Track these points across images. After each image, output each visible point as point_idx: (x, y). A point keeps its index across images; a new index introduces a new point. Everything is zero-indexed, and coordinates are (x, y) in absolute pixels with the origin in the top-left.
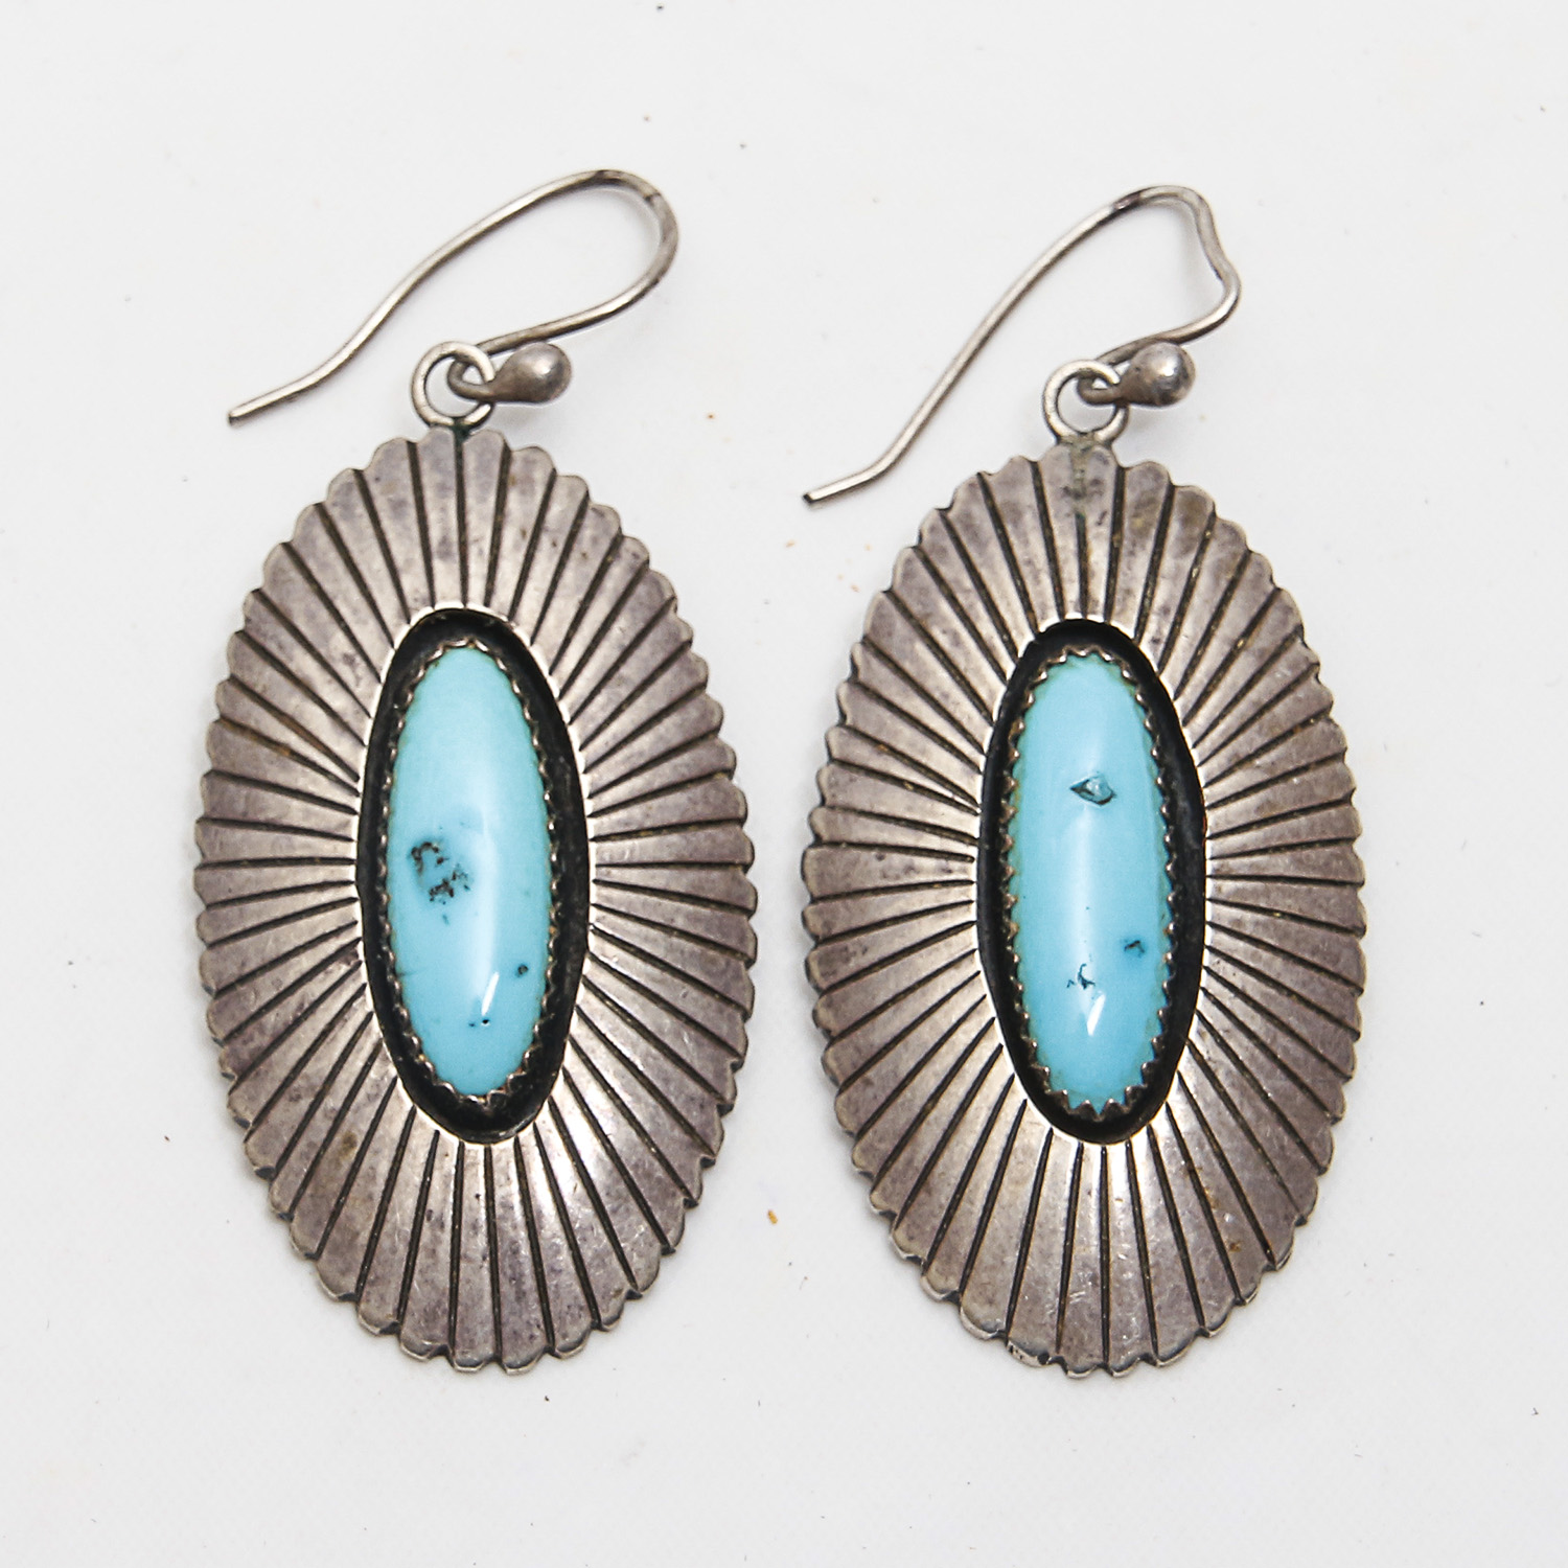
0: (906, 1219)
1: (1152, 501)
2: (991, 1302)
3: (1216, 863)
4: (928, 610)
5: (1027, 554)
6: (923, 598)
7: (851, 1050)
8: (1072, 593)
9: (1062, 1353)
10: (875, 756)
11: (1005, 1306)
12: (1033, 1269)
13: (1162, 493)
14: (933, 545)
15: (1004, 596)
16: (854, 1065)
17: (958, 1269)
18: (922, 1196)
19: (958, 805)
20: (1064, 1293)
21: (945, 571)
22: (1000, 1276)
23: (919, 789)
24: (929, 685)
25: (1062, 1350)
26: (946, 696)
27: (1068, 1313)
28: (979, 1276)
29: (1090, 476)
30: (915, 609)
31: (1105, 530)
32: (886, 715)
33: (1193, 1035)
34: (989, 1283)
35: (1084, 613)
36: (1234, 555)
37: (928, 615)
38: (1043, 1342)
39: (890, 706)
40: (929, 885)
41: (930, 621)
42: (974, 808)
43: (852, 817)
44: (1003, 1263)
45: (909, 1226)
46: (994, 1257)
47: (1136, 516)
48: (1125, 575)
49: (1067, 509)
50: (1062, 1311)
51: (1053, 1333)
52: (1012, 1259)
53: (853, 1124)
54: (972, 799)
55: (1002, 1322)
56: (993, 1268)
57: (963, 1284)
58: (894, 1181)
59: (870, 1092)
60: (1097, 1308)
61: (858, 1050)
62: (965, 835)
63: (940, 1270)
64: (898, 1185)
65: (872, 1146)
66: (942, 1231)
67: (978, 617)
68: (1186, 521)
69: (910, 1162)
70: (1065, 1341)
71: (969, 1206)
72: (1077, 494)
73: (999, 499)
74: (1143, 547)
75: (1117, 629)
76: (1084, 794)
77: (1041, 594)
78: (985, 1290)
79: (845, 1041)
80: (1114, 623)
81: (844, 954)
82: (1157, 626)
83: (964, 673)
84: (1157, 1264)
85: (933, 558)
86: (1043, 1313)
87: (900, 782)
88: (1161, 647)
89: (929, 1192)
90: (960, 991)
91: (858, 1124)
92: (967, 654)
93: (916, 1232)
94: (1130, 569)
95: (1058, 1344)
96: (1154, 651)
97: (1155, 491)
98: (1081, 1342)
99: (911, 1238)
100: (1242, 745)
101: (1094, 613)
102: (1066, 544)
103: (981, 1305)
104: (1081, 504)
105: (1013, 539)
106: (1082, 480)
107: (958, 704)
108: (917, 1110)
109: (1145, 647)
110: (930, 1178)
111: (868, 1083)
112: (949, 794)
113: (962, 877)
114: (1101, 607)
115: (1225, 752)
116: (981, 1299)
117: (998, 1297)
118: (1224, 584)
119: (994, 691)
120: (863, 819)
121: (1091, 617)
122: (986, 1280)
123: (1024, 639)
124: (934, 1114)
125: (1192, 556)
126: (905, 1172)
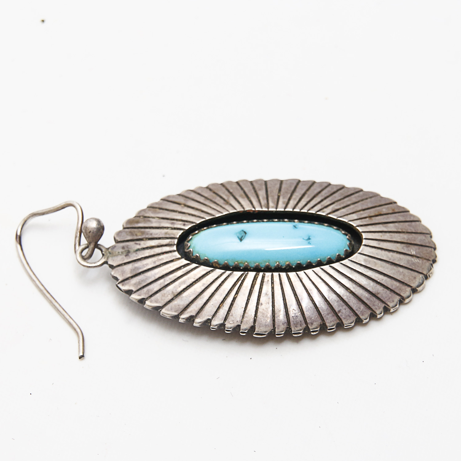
0: (386, 302)
1: (130, 232)
2: (415, 278)
3: (263, 207)
4: (171, 293)
5: (151, 264)
6: (166, 295)
7: (328, 317)
8: (167, 249)
9: (431, 259)
10: (224, 308)
11: (416, 274)
12: (404, 263)
13: (127, 230)
14: (146, 294)
15: (168, 269)
16: (333, 316)
17: (404, 287)
18: (379, 296)
19: (244, 279)
20: (412, 256)
21: (156, 289)
22: (407, 274)
23: (237, 293)
24: (200, 290)
25: (430, 259)
26: (204, 284)
27: (419, 256)
28: (406, 280)
29: (121, 250)
30: (170, 297)
31: (142, 242)
32: (209, 304)
33: (324, 214)
34: (409, 278)
35: (174, 245)
36: (149, 210)
37: (173, 292)
38: (428, 264)
39: (205, 304)
40: (273, 288)
41: (175, 292)
42: (245, 274)
43: (246, 315)
44: (403, 272)
45: (389, 302)
46: (400, 275)
47: (136, 235)
48: (159, 235)
49: (134, 254)
50: (418, 257)
51: (425, 261)
52: (401, 270)
53: (354, 317)
54: (242, 275)
55: (421, 276)
56: (404, 275)
57: (409, 286)
58: (374, 305)
59: (344, 311)
60: (416, 247)
61: (328, 314)
62: (255, 277)
63: (404, 293)
64: (375, 304)
65: (361, 312)
66: (391, 290)
67: (175, 276)
68: (138, 222)
69: (368, 299)
70: (427, 258)
71: (384, 281)
72: (128, 253)
73: (129, 275)
74: (149, 232)
75: (180, 236)
76: (242, 238)
77: (167, 258)
78: (411, 279)
79: (325, 319)
80: (178, 236)
81: (294, 318)
82: (179, 225)
83: (196, 279)
84: (401, 229)
85: (150, 294)
86: (418, 263)
87: (234, 299)
88: (186, 223)
89: (378, 293)
90: (311, 278)
91: (353, 316)
92: (189, 278)
93: (391, 299)
94: (157, 234)
95: (428, 260)
96: (187, 225)
97: (126, 232)
98: (427, 253)
99: (393, 301)
100: (220, 202)
101: (174, 242)
102: (147, 253)
103: (416, 281)
104: (132, 250)
105: (145, 269)
106: (122, 252)
107: (207, 281)
108: (351, 295)
109: (187, 228)
110: (374, 292)
111: (339, 311)
112: (240, 282)
113: (270, 277)
114: (172, 240)
115: (224, 206)
116: (414, 281)
117: (414, 275)
118: (161, 211)
119: (203, 269)
120: (247, 311)
121: (176, 243)
122: (408, 278)
123: (184, 262)
124: (352, 289)
125: (151, 219)
126: (371, 301)
